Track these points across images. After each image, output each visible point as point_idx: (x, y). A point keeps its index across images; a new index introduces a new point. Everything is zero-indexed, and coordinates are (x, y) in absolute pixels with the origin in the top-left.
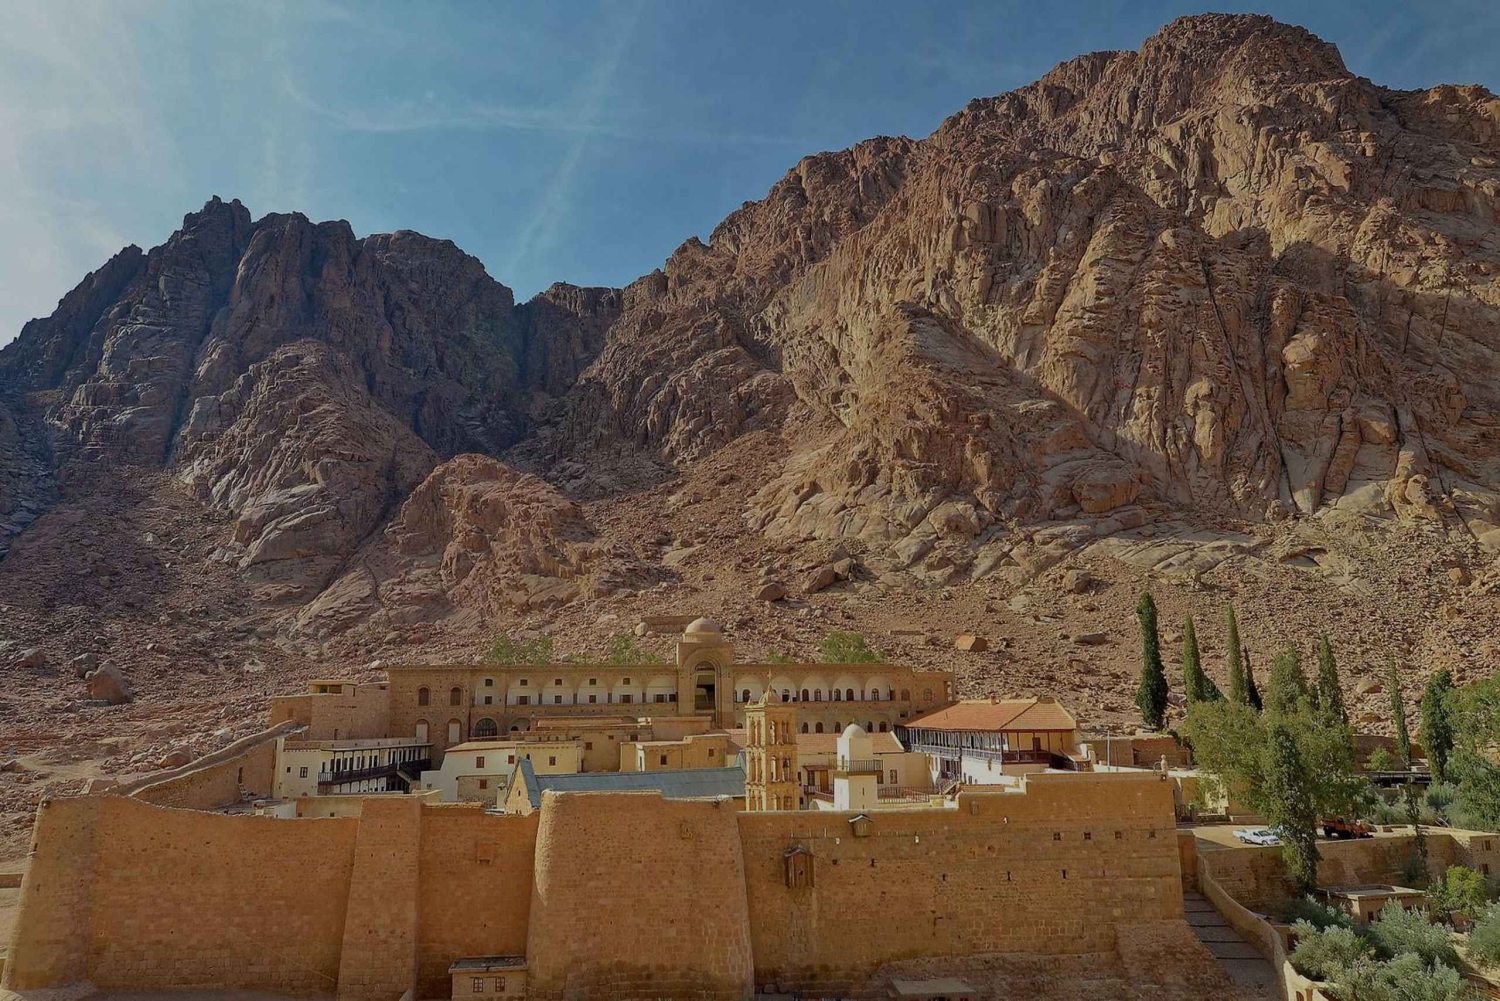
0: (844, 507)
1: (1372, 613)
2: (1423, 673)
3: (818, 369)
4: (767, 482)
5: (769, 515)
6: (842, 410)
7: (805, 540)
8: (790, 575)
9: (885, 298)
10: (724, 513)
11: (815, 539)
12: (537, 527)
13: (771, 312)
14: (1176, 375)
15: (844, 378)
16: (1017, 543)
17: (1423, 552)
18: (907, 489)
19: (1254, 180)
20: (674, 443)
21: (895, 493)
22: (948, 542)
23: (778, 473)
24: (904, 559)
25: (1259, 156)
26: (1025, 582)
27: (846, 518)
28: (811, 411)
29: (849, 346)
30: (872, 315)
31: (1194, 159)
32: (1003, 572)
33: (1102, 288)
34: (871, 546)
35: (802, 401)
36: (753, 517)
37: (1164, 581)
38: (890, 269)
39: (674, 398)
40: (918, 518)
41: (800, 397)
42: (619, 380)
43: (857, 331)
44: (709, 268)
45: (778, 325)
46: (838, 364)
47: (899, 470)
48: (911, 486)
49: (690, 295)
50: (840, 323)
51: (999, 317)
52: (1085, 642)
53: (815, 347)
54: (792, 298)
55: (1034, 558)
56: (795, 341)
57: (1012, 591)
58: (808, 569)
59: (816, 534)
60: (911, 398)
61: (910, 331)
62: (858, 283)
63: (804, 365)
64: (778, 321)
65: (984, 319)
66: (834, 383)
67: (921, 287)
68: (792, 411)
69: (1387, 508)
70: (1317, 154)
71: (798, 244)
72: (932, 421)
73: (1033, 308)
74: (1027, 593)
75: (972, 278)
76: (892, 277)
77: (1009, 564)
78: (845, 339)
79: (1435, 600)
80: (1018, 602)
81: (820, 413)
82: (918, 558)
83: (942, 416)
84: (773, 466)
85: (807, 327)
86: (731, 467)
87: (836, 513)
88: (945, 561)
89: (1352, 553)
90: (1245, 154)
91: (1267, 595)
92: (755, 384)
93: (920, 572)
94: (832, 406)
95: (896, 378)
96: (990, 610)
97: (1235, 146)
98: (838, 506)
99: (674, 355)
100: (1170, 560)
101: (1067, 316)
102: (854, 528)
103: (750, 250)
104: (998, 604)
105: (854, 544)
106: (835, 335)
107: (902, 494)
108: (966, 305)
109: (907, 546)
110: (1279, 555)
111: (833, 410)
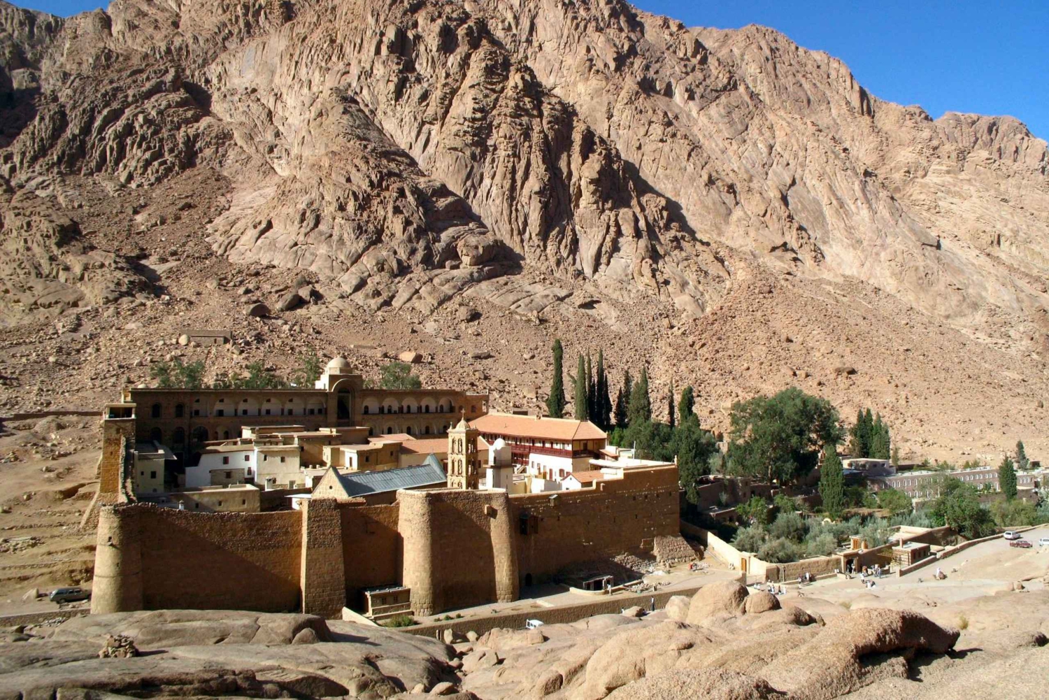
0: (296, 244)
1: (629, 344)
2: (658, 382)
3: (256, 125)
4: (220, 214)
5: (230, 243)
6: (276, 160)
7: (267, 267)
8: (263, 295)
9: (317, 80)
10: (189, 236)
11: (274, 267)
12: (40, 238)
13: (213, 70)
14: (519, 175)
15: (277, 134)
16: (424, 283)
17: (649, 307)
18: (346, 236)
19: (562, 47)
20: (132, 169)
21: (335, 238)
22: (377, 278)
23: (227, 206)
24: (347, 288)
25: (566, 33)
26: (432, 312)
27: (299, 253)
28: (249, 158)
29: (284, 111)
30: (305, 90)
31: (525, 23)
32: (416, 303)
33: (477, 106)
34: (322, 278)
35: (241, 147)
36: (217, 243)
37: (518, 317)
38: (321, 57)
39: (129, 129)
40: (357, 258)
41: (239, 144)
42: (80, 106)
43: (290, 100)
44: (156, 21)
45: (220, 80)
46: (272, 123)
47: (338, 220)
48: (349, 235)
49: (139, 40)
50: (276, 91)
51: (406, 113)
52: (478, 357)
53: (254, 106)
54: (233, 62)
55: (437, 295)
56: (236, 98)
57: (425, 318)
58: (277, 292)
59: (275, 263)
60: (349, 167)
61: (344, 113)
62: (294, 63)
63: (243, 119)
64: (220, 78)
65: (394, 111)
66: (269, 137)
67: (348, 79)
68: (232, 154)
69: (631, 277)
70: (599, 41)
71: (237, 17)
72: (365, 186)
73: (431, 111)
74: (435, 321)
75: (388, 81)
76: (323, 64)
77: (420, 298)
78: (279, 104)
79: (656, 337)
80: (430, 327)
81: (257, 160)
82: (358, 288)
83: (372, 184)
84: (222, 200)
85: (246, 89)
86: (187, 197)
87: (291, 248)
88: (377, 293)
89: (615, 303)
90: (558, 28)
91: (575, 330)
92: (202, 128)
93: (359, 297)
94: (267, 156)
95: (335, 148)
96: (414, 331)
97: (552, 20)
98: (292, 243)
99: (130, 92)
100: (519, 303)
101: (453, 121)
102: (307, 262)
103: (193, 13)
104: (417, 327)
105: (310, 274)
106: (272, 99)
107: (341, 240)
108: (382, 99)
109: (348, 280)
110: (578, 303)
111: (268, 160)
